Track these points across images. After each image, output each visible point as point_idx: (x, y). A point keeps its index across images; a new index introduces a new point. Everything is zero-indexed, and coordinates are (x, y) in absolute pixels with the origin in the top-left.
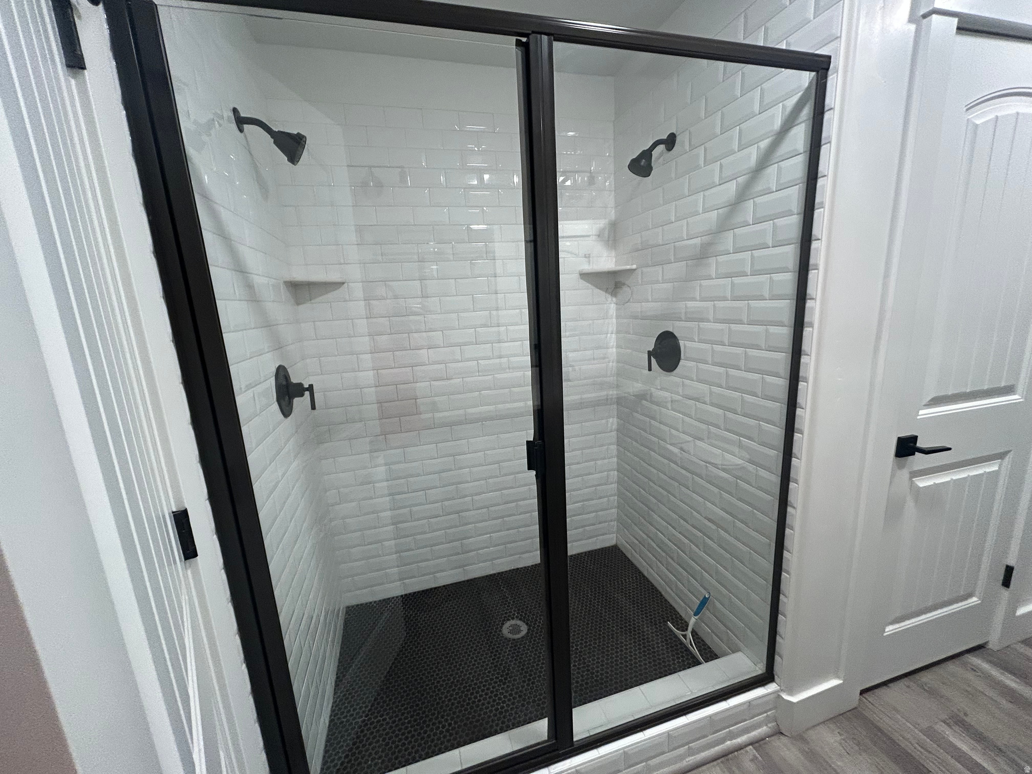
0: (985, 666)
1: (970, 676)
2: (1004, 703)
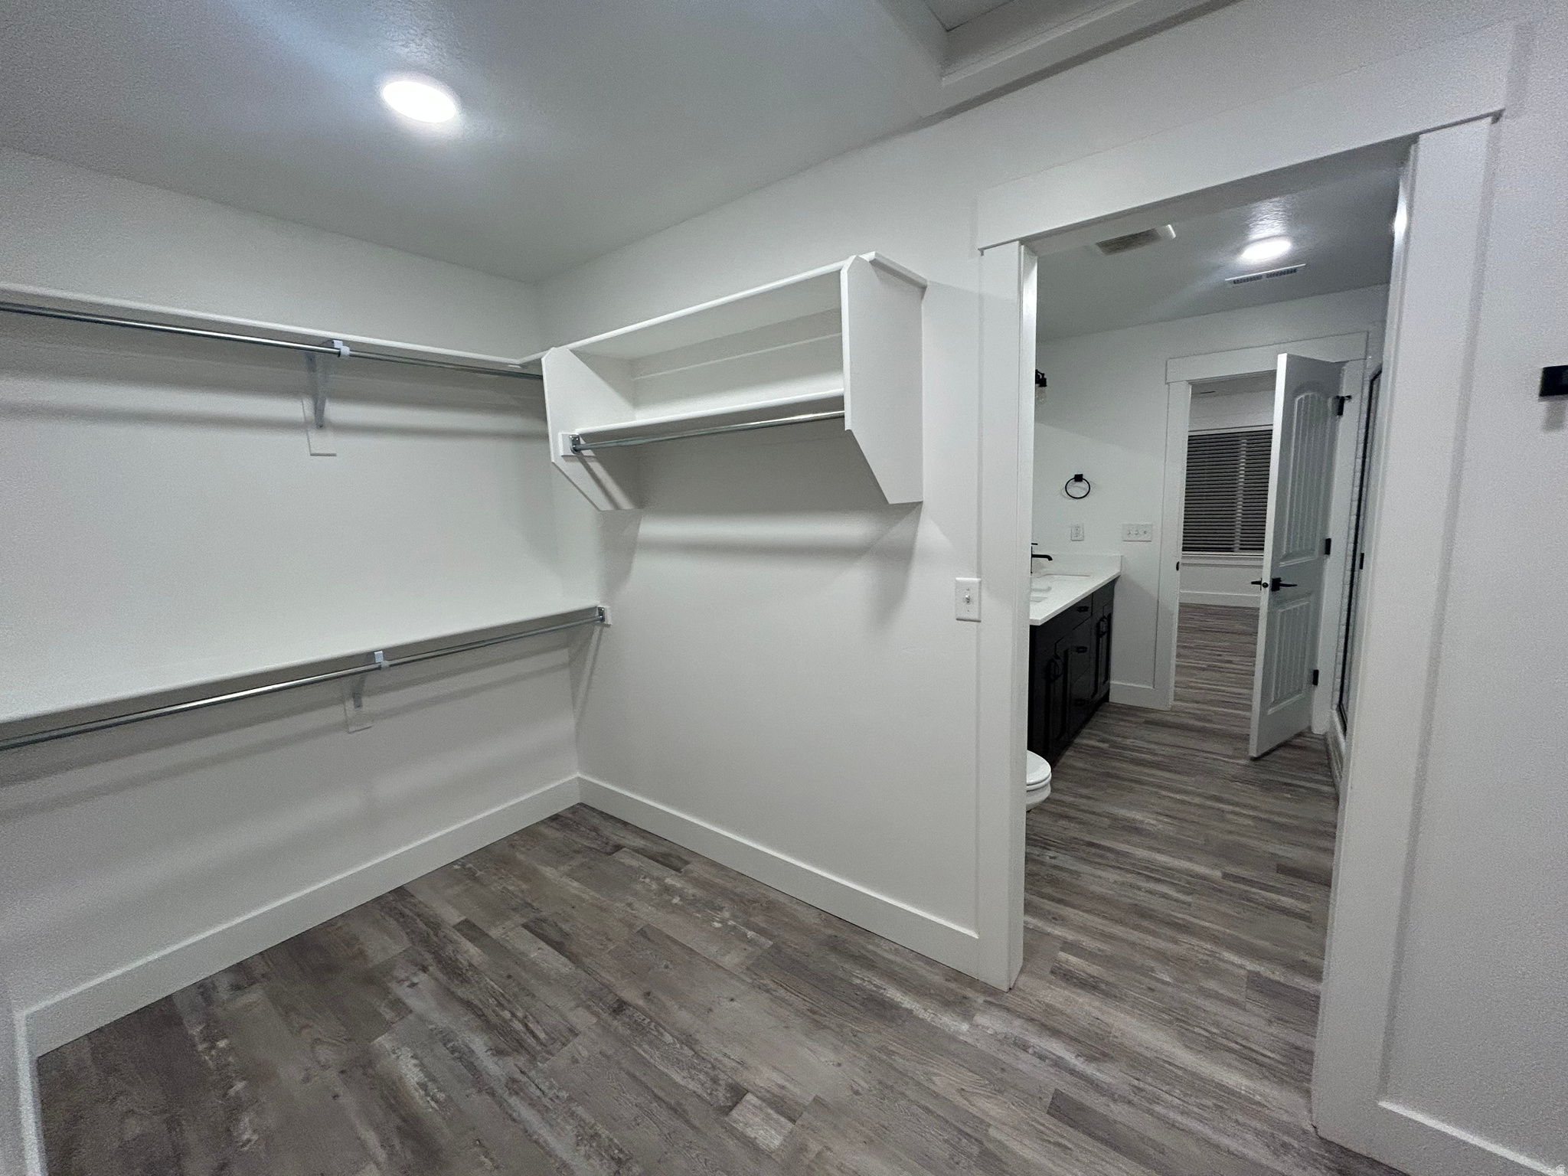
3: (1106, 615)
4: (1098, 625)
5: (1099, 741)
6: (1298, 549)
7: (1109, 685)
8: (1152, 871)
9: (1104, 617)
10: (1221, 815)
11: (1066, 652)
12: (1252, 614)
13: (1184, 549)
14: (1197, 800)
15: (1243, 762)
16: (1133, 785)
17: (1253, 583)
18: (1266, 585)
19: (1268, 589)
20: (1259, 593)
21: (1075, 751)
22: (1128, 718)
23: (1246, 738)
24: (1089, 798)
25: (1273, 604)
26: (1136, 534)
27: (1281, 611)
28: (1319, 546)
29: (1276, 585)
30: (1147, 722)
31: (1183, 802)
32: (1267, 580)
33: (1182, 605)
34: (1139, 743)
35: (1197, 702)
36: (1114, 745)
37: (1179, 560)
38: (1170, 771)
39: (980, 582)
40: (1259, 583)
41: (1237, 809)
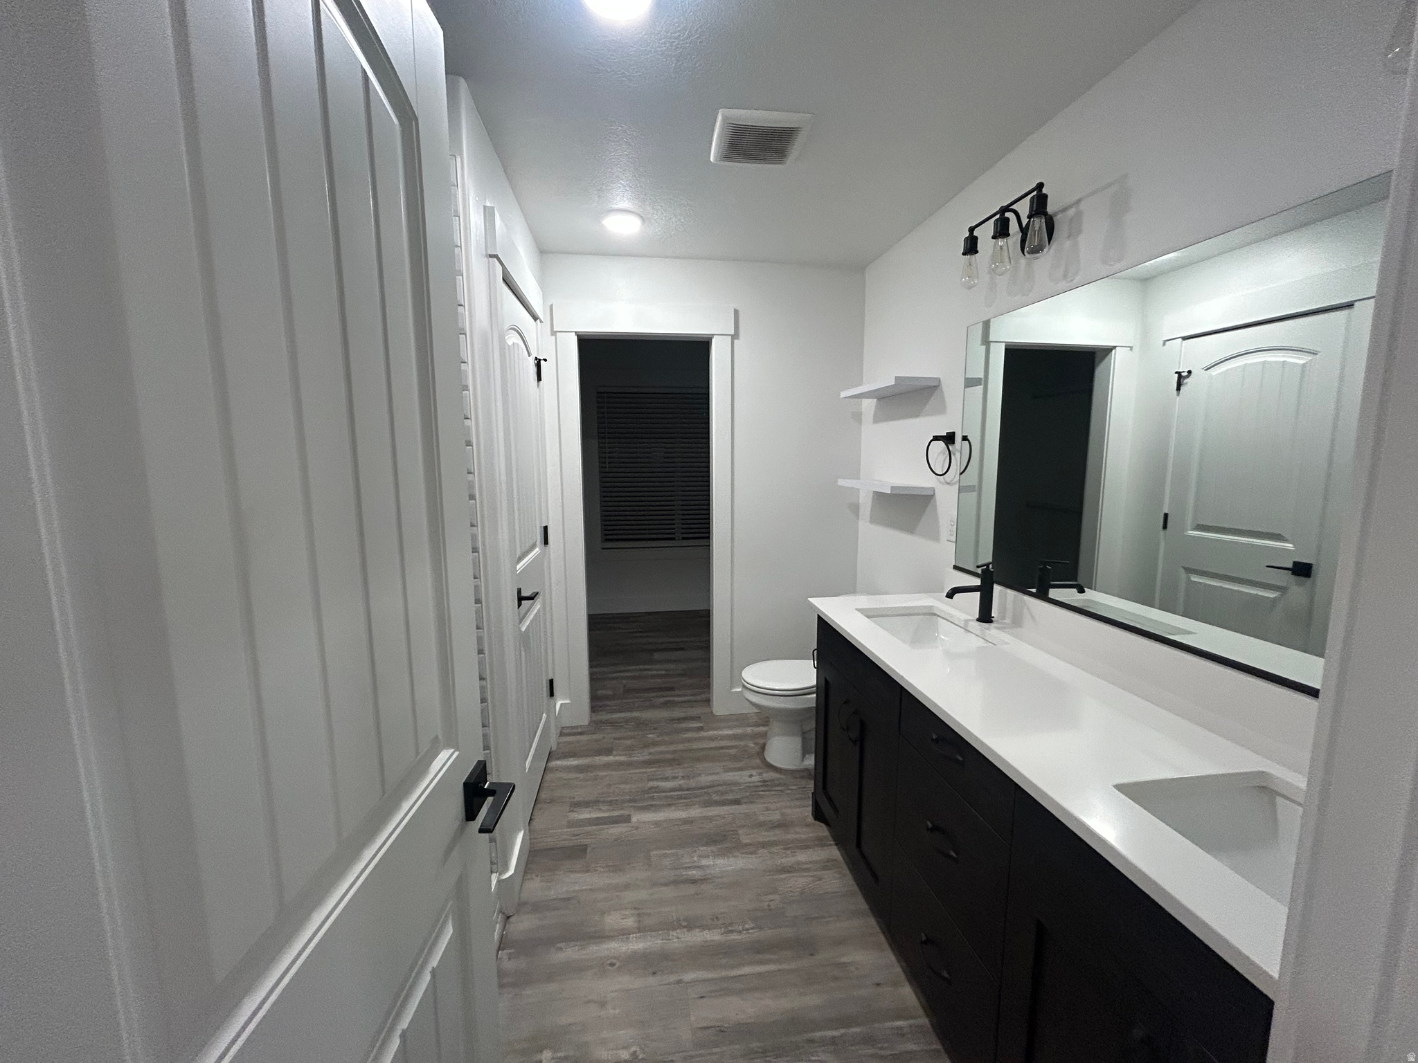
0: (559, 763)
1: (559, 775)
2: (581, 776)
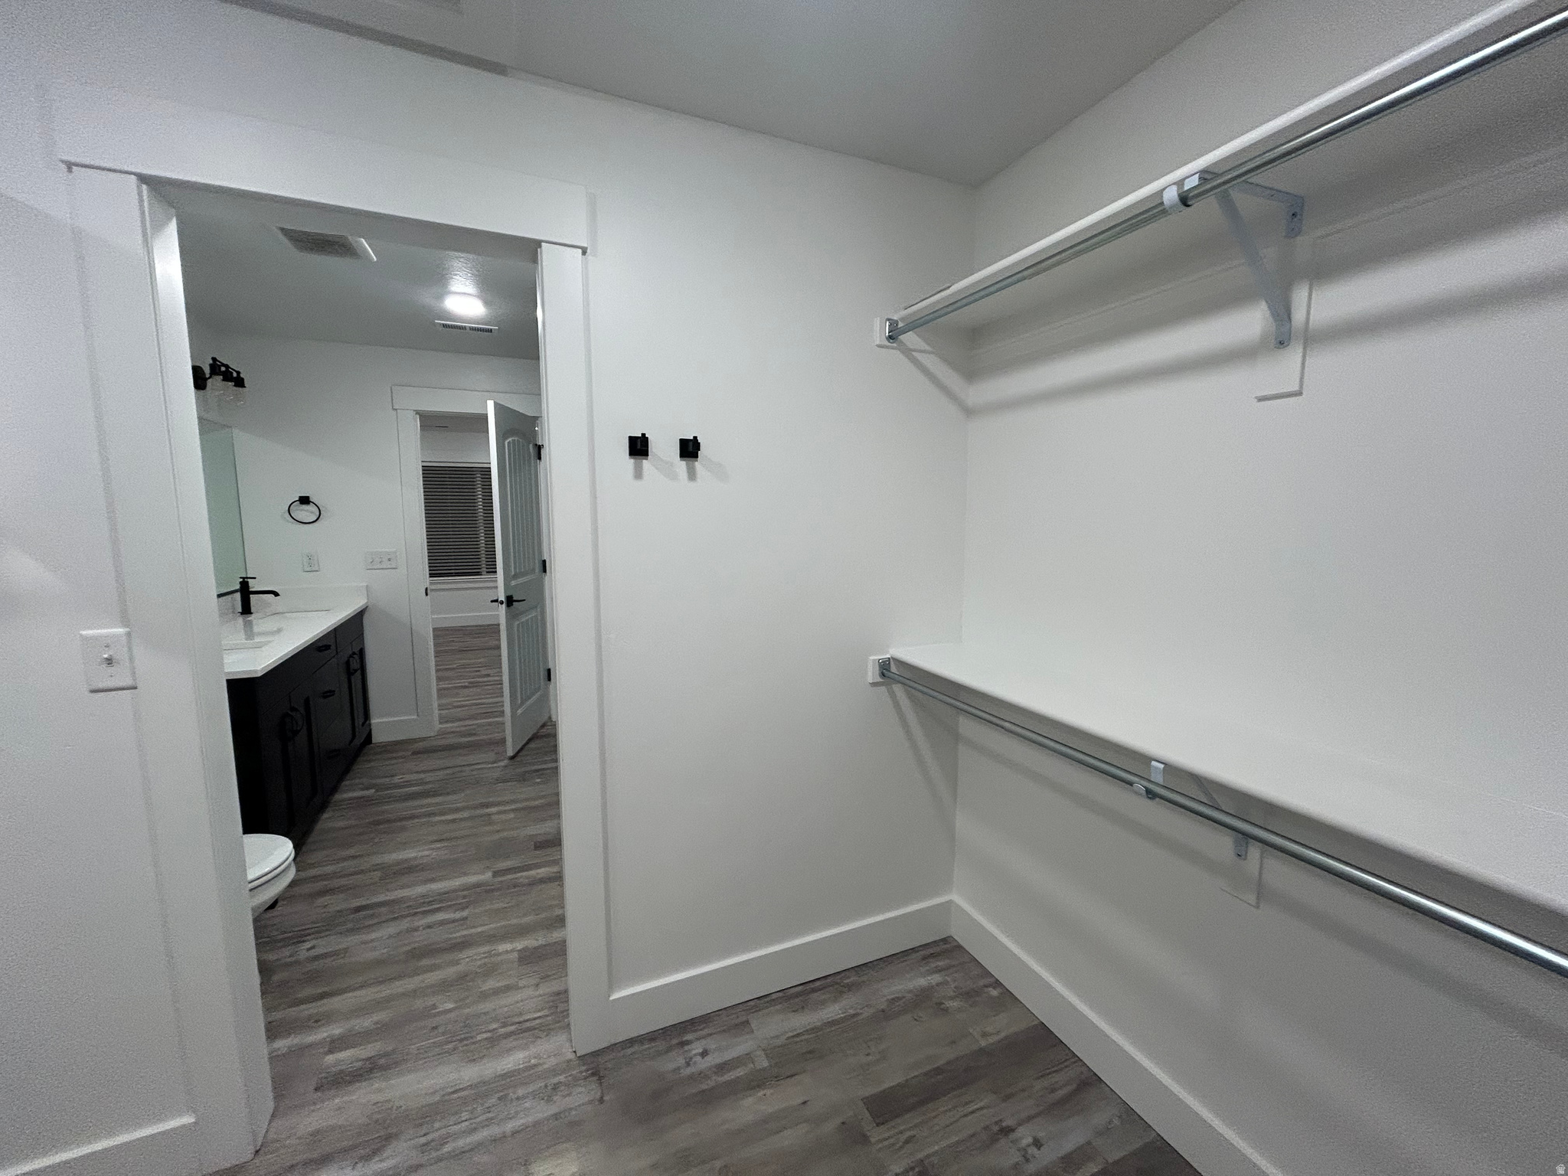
3: (356, 650)
4: (348, 663)
5: (363, 789)
6: (523, 570)
7: (370, 725)
8: (430, 903)
9: (354, 653)
10: (488, 819)
11: (307, 701)
12: (494, 629)
13: (431, 575)
14: (466, 814)
15: (502, 764)
16: (404, 823)
17: (492, 601)
18: (502, 603)
19: (504, 605)
20: (497, 611)
21: (333, 811)
22: (394, 755)
23: (503, 741)
24: (354, 857)
25: (511, 617)
26: (379, 562)
27: (517, 623)
28: (538, 567)
29: (510, 601)
30: (415, 753)
31: (454, 821)
32: (502, 598)
33: (435, 630)
34: (407, 777)
35: (460, 720)
36: (379, 788)
37: (427, 585)
38: (441, 795)
39: (129, 634)
40: (496, 601)
41: (502, 808)
